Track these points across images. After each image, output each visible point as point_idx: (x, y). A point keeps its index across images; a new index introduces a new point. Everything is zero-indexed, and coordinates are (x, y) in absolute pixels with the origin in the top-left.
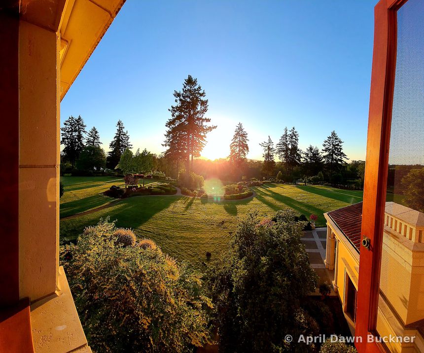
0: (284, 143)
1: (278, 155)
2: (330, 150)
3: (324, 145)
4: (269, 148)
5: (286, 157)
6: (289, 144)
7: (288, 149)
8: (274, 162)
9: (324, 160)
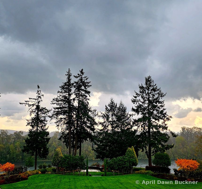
0: (65, 97)
1: (54, 120)
2: (144, 109)
3: (134, 101)
4: (38, 107)
5: (70, 123)
6: (74, 99)
7: (71, 108)
8: (48, 134)
9: (135, 128)
